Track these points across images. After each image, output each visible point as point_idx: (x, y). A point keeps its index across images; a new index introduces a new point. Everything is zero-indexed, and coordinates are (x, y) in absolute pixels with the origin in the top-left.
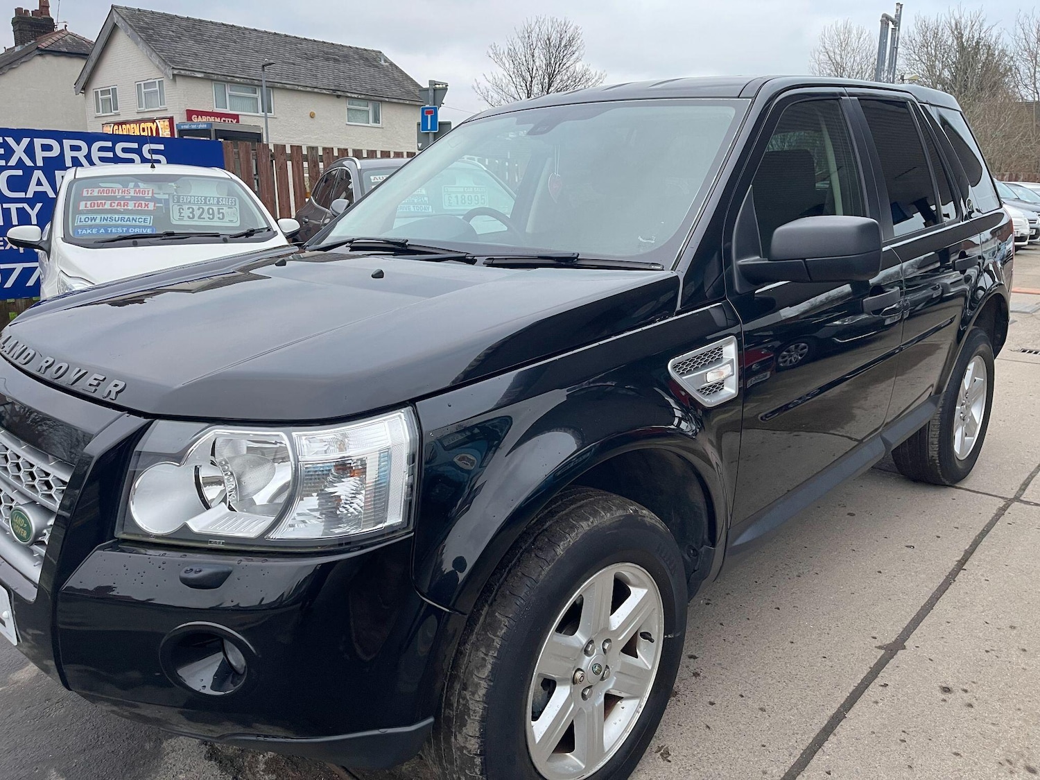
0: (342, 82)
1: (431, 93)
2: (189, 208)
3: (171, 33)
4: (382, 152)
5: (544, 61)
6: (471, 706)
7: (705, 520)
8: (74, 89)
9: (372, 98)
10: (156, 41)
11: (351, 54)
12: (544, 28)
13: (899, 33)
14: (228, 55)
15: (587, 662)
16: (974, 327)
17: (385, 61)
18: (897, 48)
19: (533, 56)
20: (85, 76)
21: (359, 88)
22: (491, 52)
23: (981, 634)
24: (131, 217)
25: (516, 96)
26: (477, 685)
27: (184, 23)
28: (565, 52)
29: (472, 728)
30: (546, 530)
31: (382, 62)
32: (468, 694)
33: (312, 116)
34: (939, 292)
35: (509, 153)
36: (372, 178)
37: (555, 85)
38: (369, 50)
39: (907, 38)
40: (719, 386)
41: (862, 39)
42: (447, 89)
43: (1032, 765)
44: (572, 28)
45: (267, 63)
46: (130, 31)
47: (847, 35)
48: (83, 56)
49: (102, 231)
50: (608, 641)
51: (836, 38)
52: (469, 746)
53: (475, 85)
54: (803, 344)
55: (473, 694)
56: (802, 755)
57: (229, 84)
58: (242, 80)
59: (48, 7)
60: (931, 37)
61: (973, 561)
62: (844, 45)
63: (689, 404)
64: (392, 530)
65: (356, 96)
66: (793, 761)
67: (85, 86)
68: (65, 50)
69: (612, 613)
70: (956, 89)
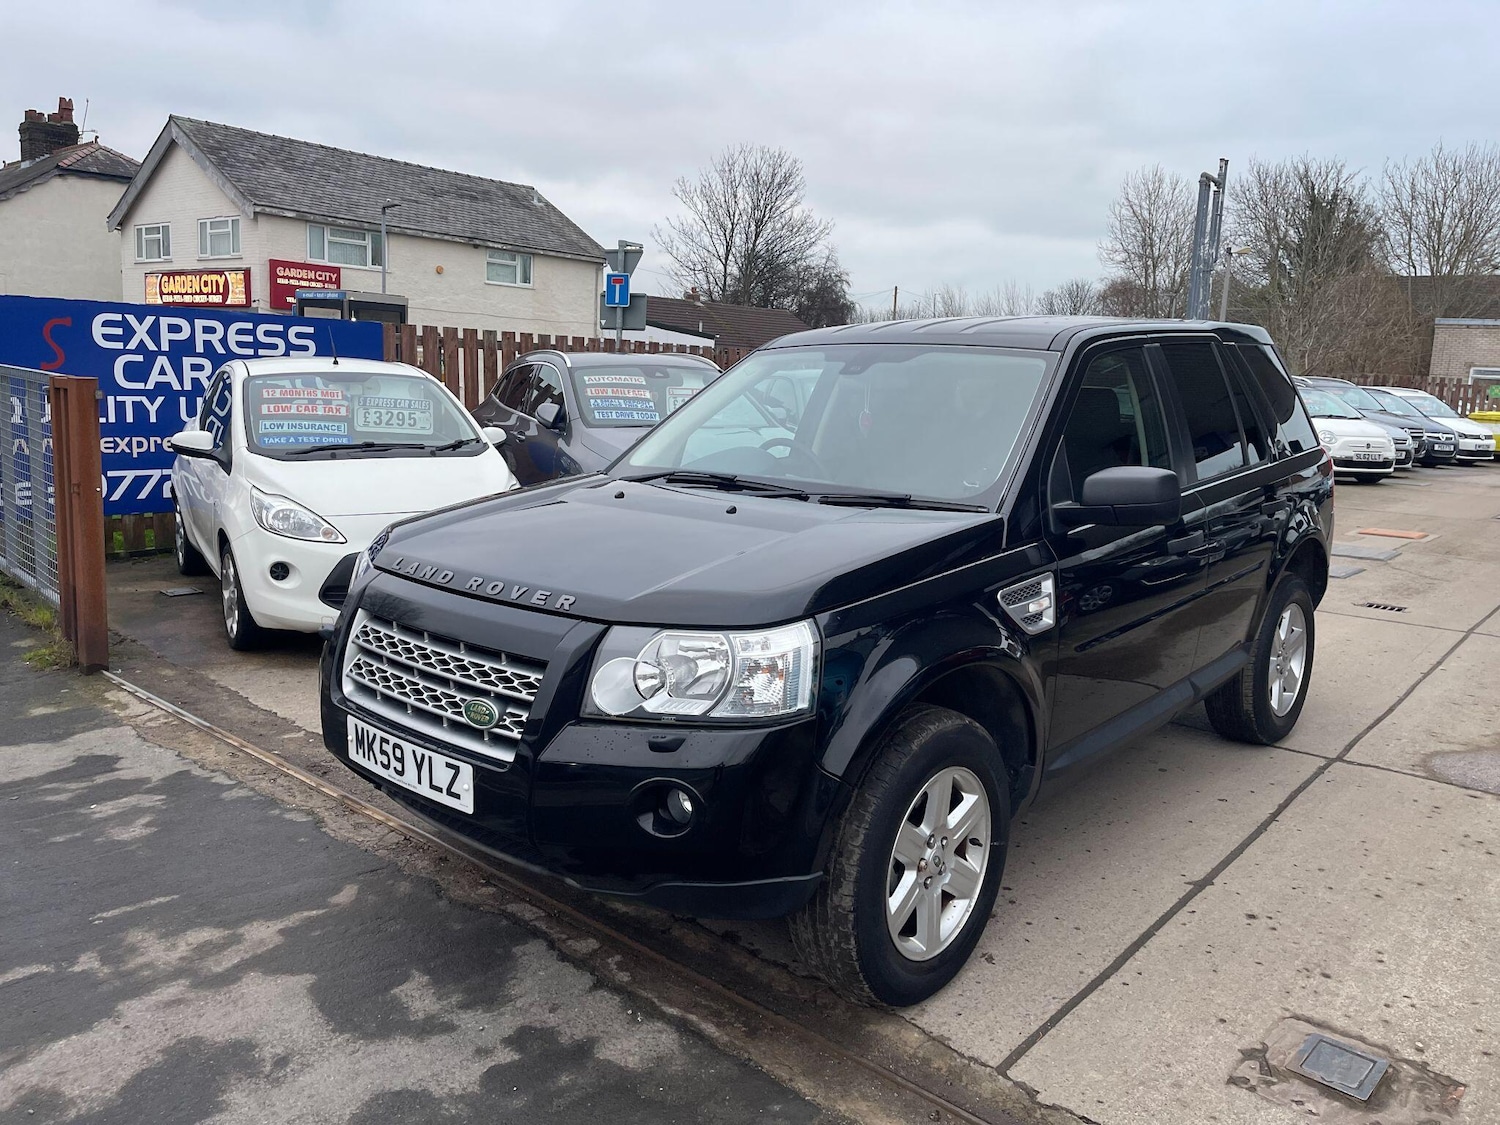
0: (482, 227)
1: (621, 256)
2: (375, 413)
3: (251, 156)
4: (574, 338)
5: (750, 204)
6: (847, 870)
7: (1026, 740)
8: (106, 225)
9: (522, 249)
10: (231, 166)
11: (494, 189)
12: (751, 161)
13: (1223, 197)
14: (329, 189)
15: (929, 853)
16: (1288, 573)
17: (540, 201)
18: (1221, 216)
19: (735, 196)
20: (124, 208)
21: (504, 237)
22: (678, 189)
23: (1289, 875)
24: (322, 424)
25: (710, 248)
26: (852, 852)
27: (269, 144)
28: (779, 192)
29: (848, 888)
30: (901, 730)
31: (535, 202)
32: (843, 860)
33: (439, 271)
34: (1257, 532)
35: (701, 325)
36: (586, 378)
37: (765, 236)
38: (517, 185)
39: (1238, 188)
40: (1039, 616)
41: (1177, 190)
42: (642, 252)
43: (1328, 972)
44: (789, 162)
45: (389, 204)
46: (195, 151)
47: (1157, 184)
48: (125, 179)
49: (292, 440)
50: (945, 838)
51: (1142, 187)
52: (843, 904)
53: (655, 233)
54: (1108, 587)
55: (848, 859)
56: (1115, 961)
57: (329, 227)
58: (347, 222)
59: (72, 110)
60: (1269, 187)
61: (1287, 812)
62: (1153, 196)
63: (1014, 630)
64: (801, 712)
65: (500, 246)
66: (1107, 965)
67: (122, 220)
68: (95, 170)
69: (951, 811)
70: (1302, 263)
